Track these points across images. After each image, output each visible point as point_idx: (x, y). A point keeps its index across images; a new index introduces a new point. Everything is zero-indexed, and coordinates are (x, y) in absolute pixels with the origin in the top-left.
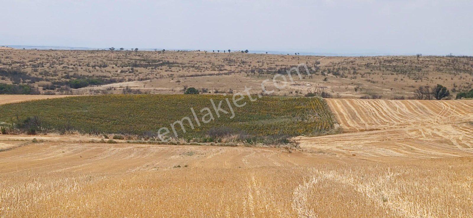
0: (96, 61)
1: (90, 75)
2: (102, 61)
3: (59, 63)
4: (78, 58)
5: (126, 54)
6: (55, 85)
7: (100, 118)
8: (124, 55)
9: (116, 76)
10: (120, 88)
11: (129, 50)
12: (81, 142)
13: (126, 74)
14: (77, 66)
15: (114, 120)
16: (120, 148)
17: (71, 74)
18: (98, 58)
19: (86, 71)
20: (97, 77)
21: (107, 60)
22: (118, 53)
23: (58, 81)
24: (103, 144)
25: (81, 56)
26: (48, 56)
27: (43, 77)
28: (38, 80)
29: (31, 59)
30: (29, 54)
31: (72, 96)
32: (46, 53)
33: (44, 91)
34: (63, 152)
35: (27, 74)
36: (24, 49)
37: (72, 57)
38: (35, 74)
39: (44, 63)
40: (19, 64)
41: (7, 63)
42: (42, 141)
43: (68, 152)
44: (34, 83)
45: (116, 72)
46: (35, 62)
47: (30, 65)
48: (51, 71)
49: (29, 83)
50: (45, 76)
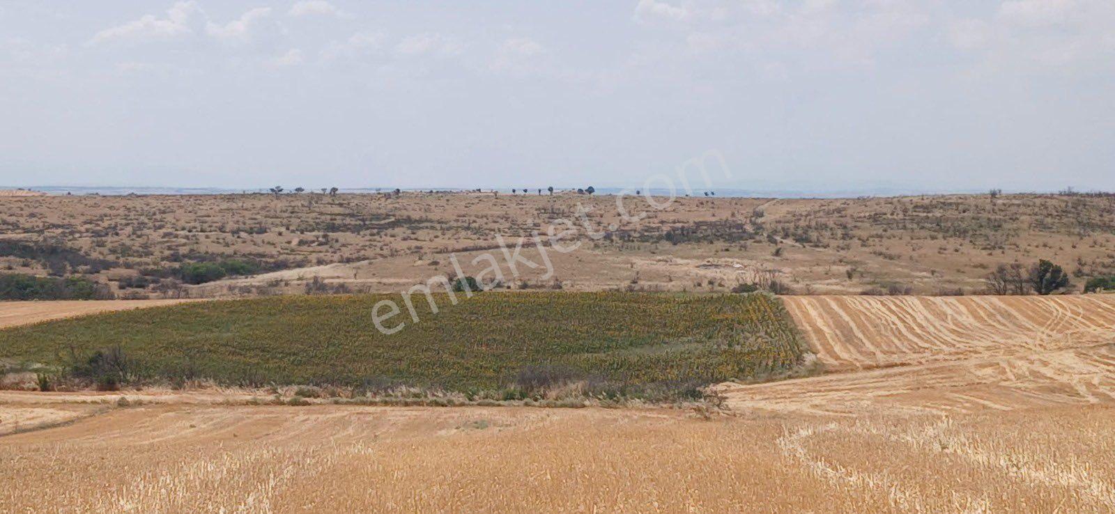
0: (241, 219)
1: (229, 251)
2: (255, 219)
3: (154, 226)
4: (199, 214)
5: (310, 203)
6: (147, 277)
7: (263, 351)
8: (306, 204)
9: (287, 254)
10: (299, 282)
11: (316, 192)
12: (229, 404)
13: (311, 249)
14: (197, 231)
15: (294, 354)
16: (319, 416)
17: (183, 250)
18: (245, 213)
19: (218, 243)
20: (244, 255)
21: (266, 217)
22: (290, 199)
23: (152, 267)
24: (279, 408)
25: (204, 209)
26: (129, 209)
27: (118, 258)
28: (107, 265)
29: (89, 217)
30: (83, 206)
31: (189, 300)
32: (123, 203)
33: (122, 291)
34: (192, 426)
35: (82, 253)
36: (69, 194)
37: (183, 210)
38: (101, 253)
39: (119, 227)
40: (60, 230)
41: (33, 227)
42: (140, 403)
43: (203, 426)
44: (98, 272)
45: (288, 245)
46: (98, 225)
47: (87, 231)
48: (137, 244)
49: (86, 272)
50: (123, 256)
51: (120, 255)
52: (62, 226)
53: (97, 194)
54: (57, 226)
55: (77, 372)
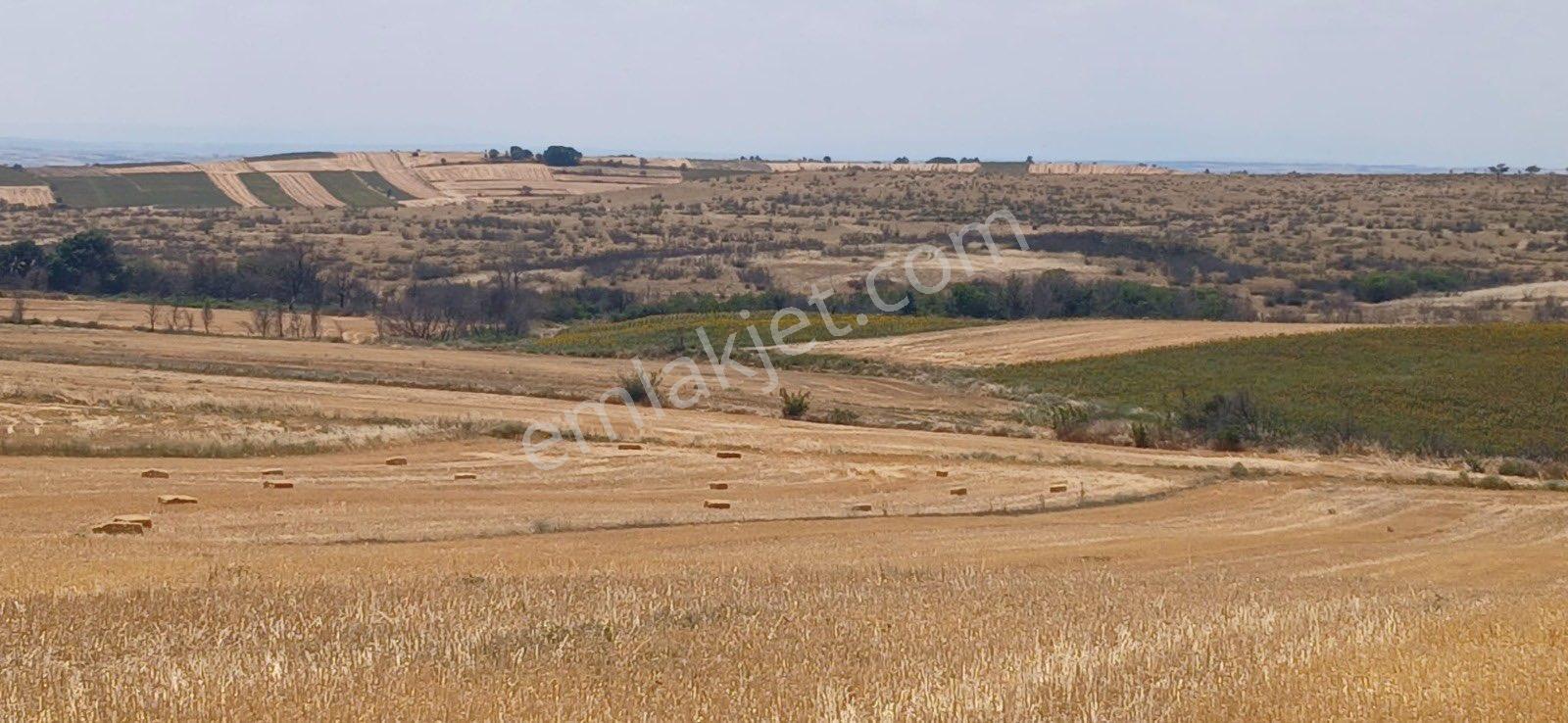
0: (1445, 211)
1: (1423, 256)
2: (1465, 211)
3: (1320, 218)
4: (1384, 202)
5: (1548, 188)
6: (1304, 291)
7: (1456, 404)
8: (1542, 189)
9: (1510, 262)
10: (1525, 304)
11: (1557, 172)
12: (1390, 481)
13: (1545, 256)
14: (1380, 227)
15: (1502, 411)
16: (1524, 506)
17: (1359, 254)
18: (1452, 202)
19: (1410, 244)
20: (1446, 263)
21: (1481, 208)
22: (1518, 182)
23: (1313, 276)
24: (1464, 492)
25: (1392, 195)
26: (1285, 194)
27: (1266, 263)
28: (1250, 273)
29: (1229, 205)
30: (1222, 189)
31: (1360, 326)
32: (1278, 185)
33: (1269, 309)
34: (1331, 512)
35: (1216, 255)
36: (1207, 171)
37: (1361, 197)
38: (1243, 255)
39: (1271, 219)
40: (1189, 223)
41: (1153, 218)
42: (1262, 473)
43: (1347, 512)
44: (1238, 282)
45: (1510, 249)
46: (1241, 216)
47: (1226, 223)
48: (1294, 244)
49: (1220, 281)
50: (1274, 260)
51: (1268, 259)
52: (1192, 217)
53: (1245, 172)
54: (1186, 217)
55: (1189, 423)
